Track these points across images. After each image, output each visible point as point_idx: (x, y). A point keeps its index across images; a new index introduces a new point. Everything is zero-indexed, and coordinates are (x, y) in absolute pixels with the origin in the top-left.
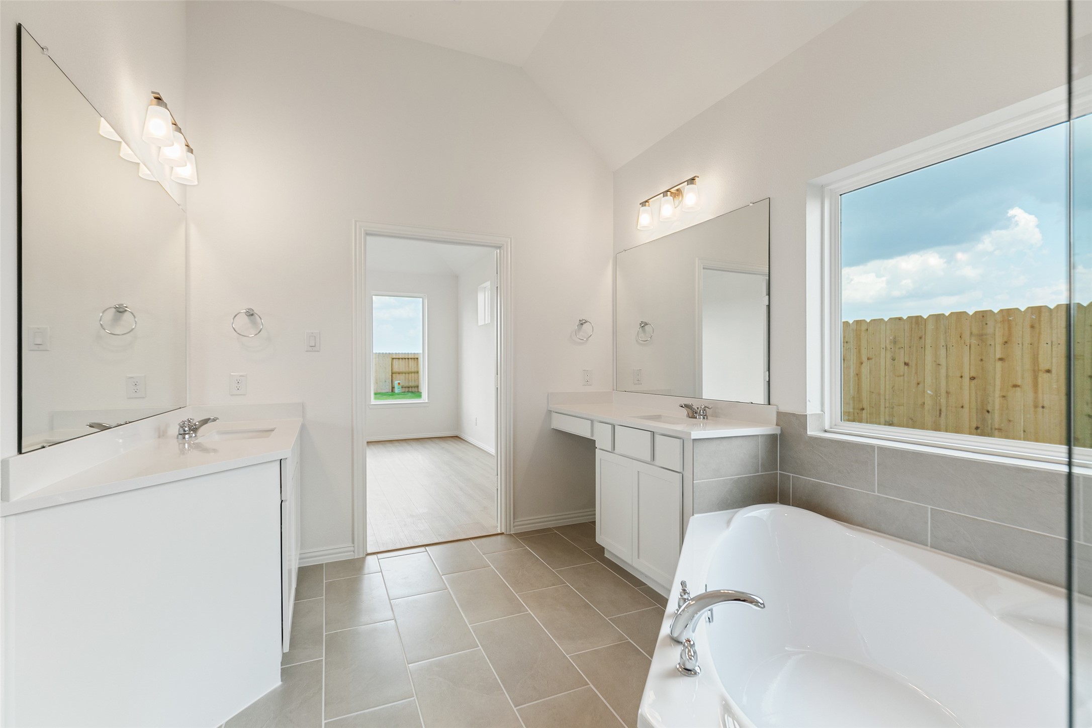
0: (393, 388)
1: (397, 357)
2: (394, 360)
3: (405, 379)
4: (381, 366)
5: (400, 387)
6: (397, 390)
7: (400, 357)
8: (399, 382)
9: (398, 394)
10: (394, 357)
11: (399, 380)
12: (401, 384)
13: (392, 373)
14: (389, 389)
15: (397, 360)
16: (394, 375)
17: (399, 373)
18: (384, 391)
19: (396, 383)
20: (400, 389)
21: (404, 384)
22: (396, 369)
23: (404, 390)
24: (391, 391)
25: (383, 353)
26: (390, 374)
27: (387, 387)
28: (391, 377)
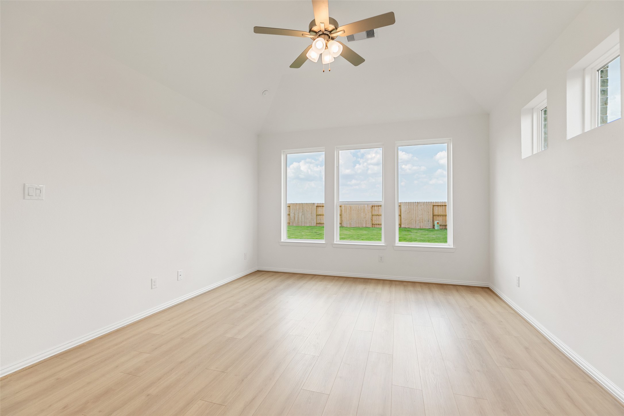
0: (434, 226)
1: (437, 205)
2: (435, 206)
3: (443, 220)
4: (425, 211)
5: (439, 225)
6: (436, 228)
7: (439, 205)
8: (438, 222)
9: (437, 230)
10: (435, 204)
11: (438, 221)
12: (439, 224)
13: (433, 216)
14: (430, 226)
15: (436, 206)
16: (435, 217)
17: (438, 216)
18: (427, 228)
19: (436, 222)
20: (438, 227)
21: (442, 223)
22: (436, 213)
23: (441, 227)
24: (432, 228)
25: (427, 202)
26: (432, 216)
27: (430, 225)
28: (432, 218)
